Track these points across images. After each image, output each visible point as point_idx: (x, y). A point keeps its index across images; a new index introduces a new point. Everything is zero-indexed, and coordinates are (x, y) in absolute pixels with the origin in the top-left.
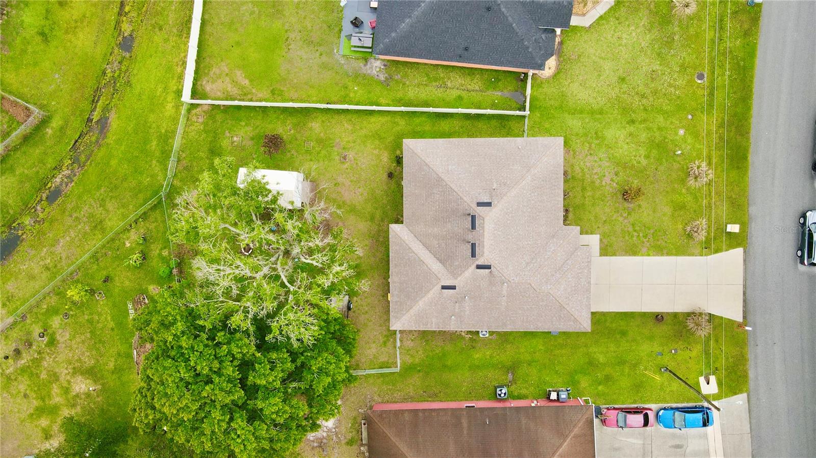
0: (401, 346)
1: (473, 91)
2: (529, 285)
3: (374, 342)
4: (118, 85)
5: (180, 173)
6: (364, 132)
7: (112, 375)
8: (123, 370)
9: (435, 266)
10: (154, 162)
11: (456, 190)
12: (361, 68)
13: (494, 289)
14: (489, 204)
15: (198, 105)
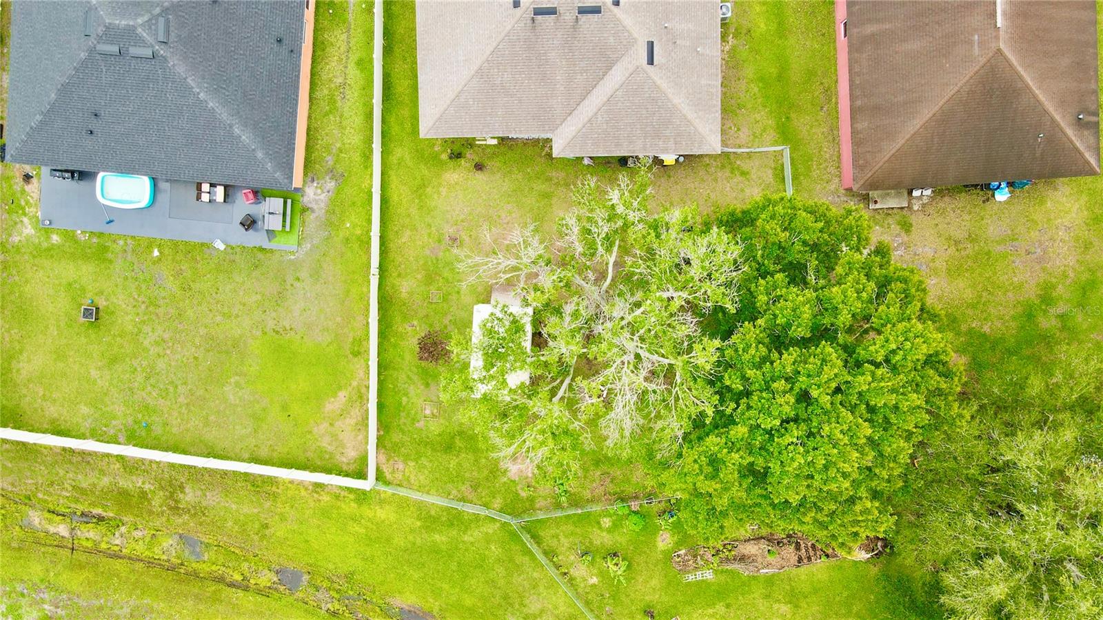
0: (748, 147)
1: (348, 42)
3: (742, 190)
4: (351, 593)
5: (482, 497)
6: (414, 211)
7: (800, 607)
8: (792, 590)
9: (617, 75)
10: (466, 538)
11: (495, 44)
12: (317, 217)
15: (378, 469)
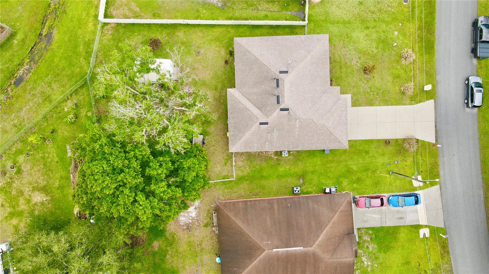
0: (235, 165)
1: (274, 11)
2: (312, 120)
3: (219, 163)
4: (58, 13)
5: (98, 65)
6: (209, 38)
7: (58, 190)
8: (64, 187)
9: (255, 111)
10: (82, 59)
11: (267, 65)
13: (291, 123)
14: (287, 72)
15: (108, 23)
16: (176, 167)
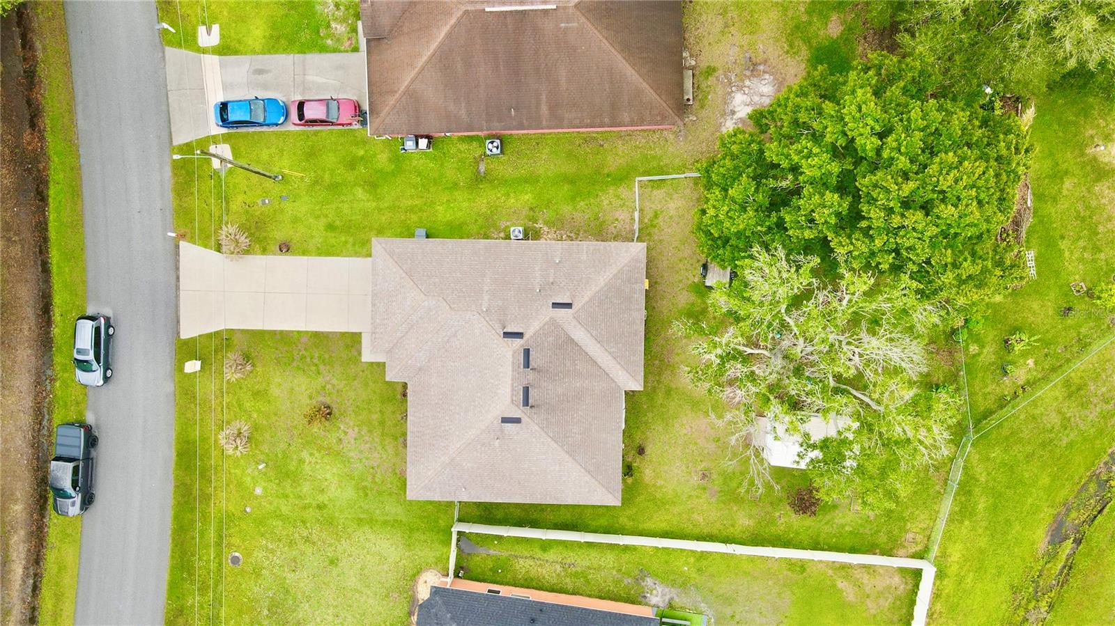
0: (633, 212)
1: (526, 558)
2: (453, 306)
3: (671, 217)
4: (1031, 589)
5: (944, 463)
6: (676, 510)
7: (1067, 169)
8: (1049, 176)
9: (580, 335)
10: (983, 479)
11: (550, 440)
12: (678, 596)
13: (500, 303)
14: (505, 420)
15: (913, 557)
16: (774, 214)
